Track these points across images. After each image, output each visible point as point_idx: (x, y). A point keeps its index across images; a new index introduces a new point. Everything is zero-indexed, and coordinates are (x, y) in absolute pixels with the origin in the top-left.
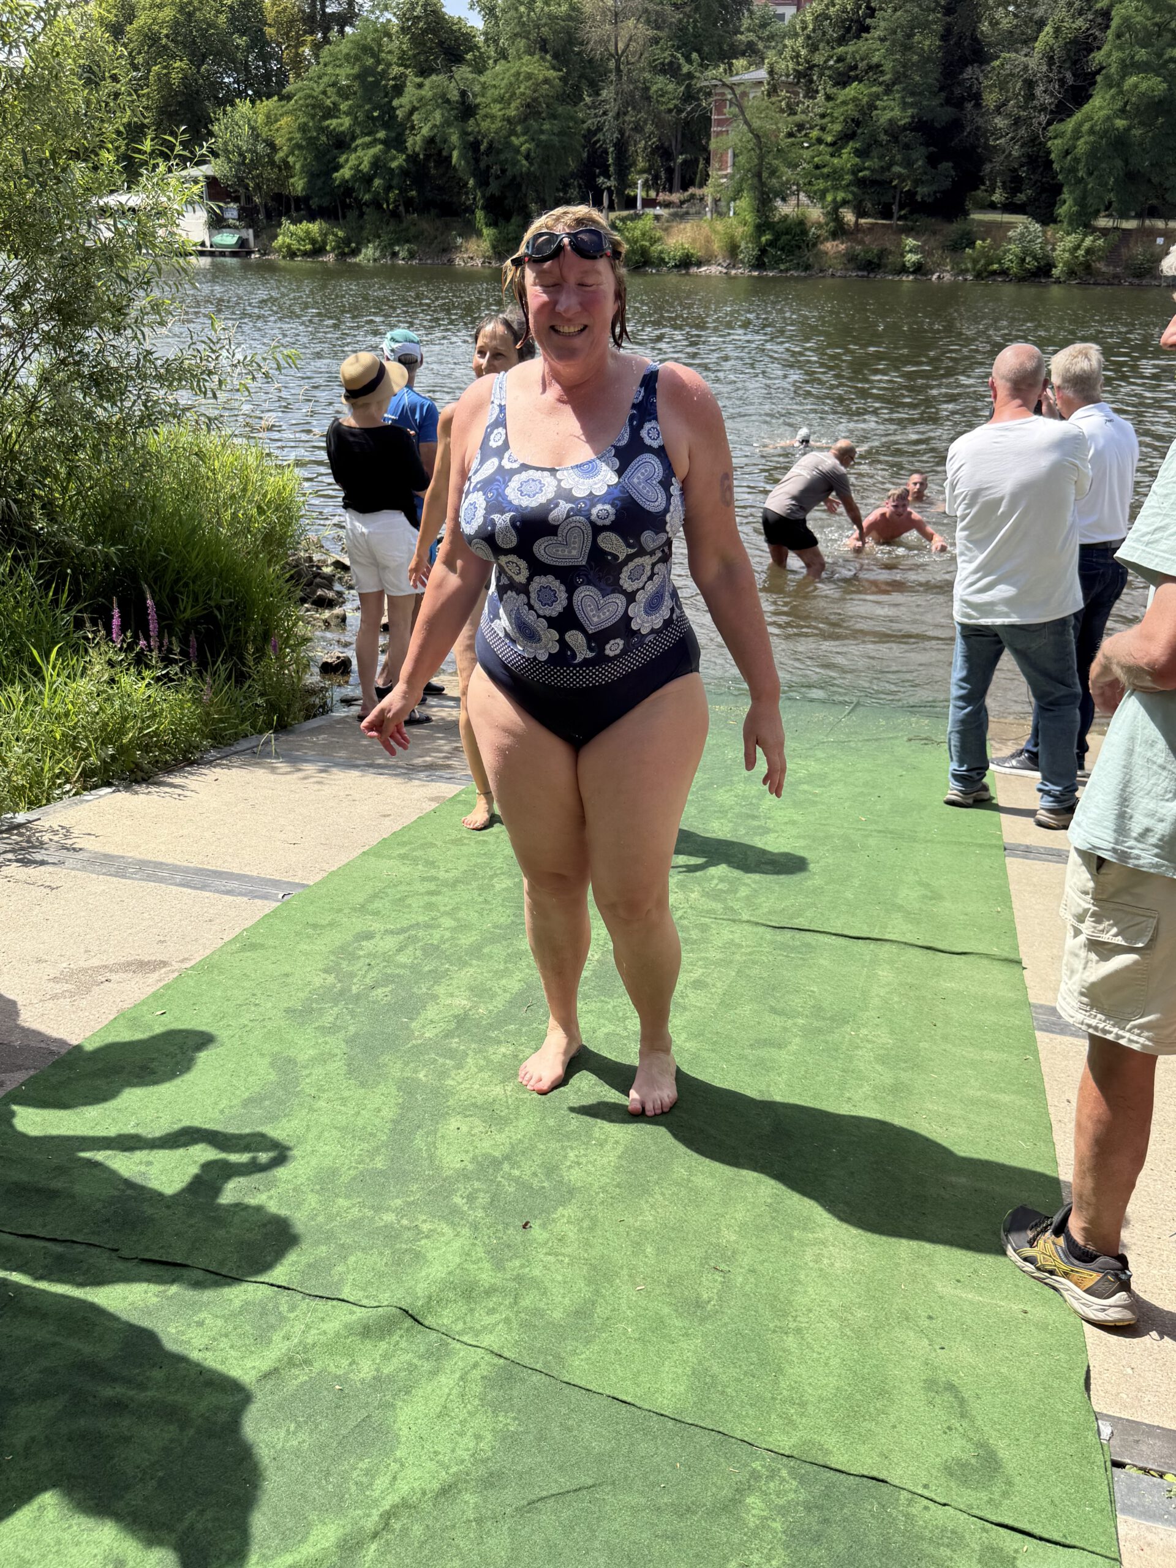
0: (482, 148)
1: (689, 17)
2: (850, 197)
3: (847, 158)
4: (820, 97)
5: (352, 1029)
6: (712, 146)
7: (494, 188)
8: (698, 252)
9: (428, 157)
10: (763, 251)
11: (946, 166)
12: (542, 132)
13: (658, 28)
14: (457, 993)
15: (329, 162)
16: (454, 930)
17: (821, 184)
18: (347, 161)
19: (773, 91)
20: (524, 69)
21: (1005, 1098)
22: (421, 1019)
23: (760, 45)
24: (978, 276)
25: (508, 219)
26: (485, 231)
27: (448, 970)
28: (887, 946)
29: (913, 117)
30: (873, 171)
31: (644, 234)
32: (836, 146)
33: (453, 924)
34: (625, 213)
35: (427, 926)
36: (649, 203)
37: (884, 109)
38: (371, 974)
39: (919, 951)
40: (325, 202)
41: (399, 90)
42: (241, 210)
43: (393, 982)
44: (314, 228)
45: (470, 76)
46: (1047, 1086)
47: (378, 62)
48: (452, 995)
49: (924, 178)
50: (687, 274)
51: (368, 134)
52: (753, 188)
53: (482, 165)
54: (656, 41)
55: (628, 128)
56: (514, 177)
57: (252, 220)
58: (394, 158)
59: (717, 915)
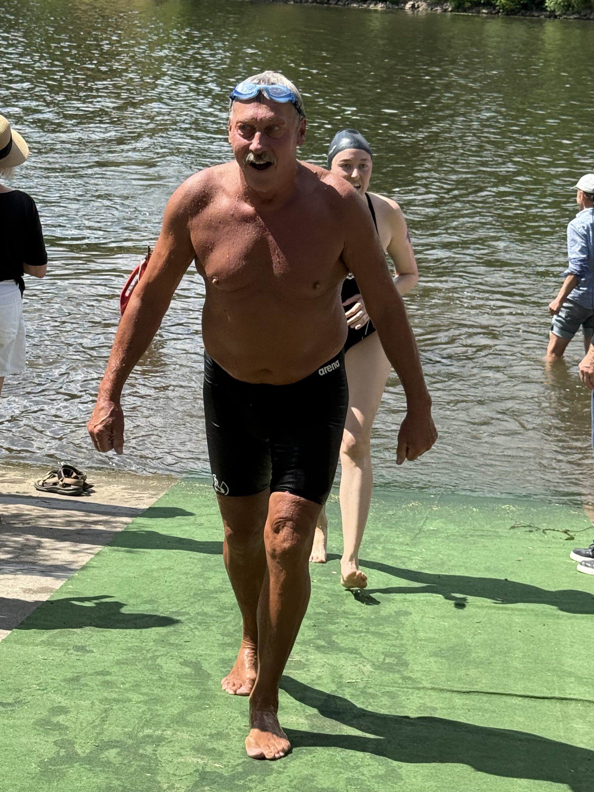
14: (183, 753)
16: (145, 702)
33: (142, 698)
35: (117, 701)
43: (116, 747)
48: (180, 755)
59: (399, 684)
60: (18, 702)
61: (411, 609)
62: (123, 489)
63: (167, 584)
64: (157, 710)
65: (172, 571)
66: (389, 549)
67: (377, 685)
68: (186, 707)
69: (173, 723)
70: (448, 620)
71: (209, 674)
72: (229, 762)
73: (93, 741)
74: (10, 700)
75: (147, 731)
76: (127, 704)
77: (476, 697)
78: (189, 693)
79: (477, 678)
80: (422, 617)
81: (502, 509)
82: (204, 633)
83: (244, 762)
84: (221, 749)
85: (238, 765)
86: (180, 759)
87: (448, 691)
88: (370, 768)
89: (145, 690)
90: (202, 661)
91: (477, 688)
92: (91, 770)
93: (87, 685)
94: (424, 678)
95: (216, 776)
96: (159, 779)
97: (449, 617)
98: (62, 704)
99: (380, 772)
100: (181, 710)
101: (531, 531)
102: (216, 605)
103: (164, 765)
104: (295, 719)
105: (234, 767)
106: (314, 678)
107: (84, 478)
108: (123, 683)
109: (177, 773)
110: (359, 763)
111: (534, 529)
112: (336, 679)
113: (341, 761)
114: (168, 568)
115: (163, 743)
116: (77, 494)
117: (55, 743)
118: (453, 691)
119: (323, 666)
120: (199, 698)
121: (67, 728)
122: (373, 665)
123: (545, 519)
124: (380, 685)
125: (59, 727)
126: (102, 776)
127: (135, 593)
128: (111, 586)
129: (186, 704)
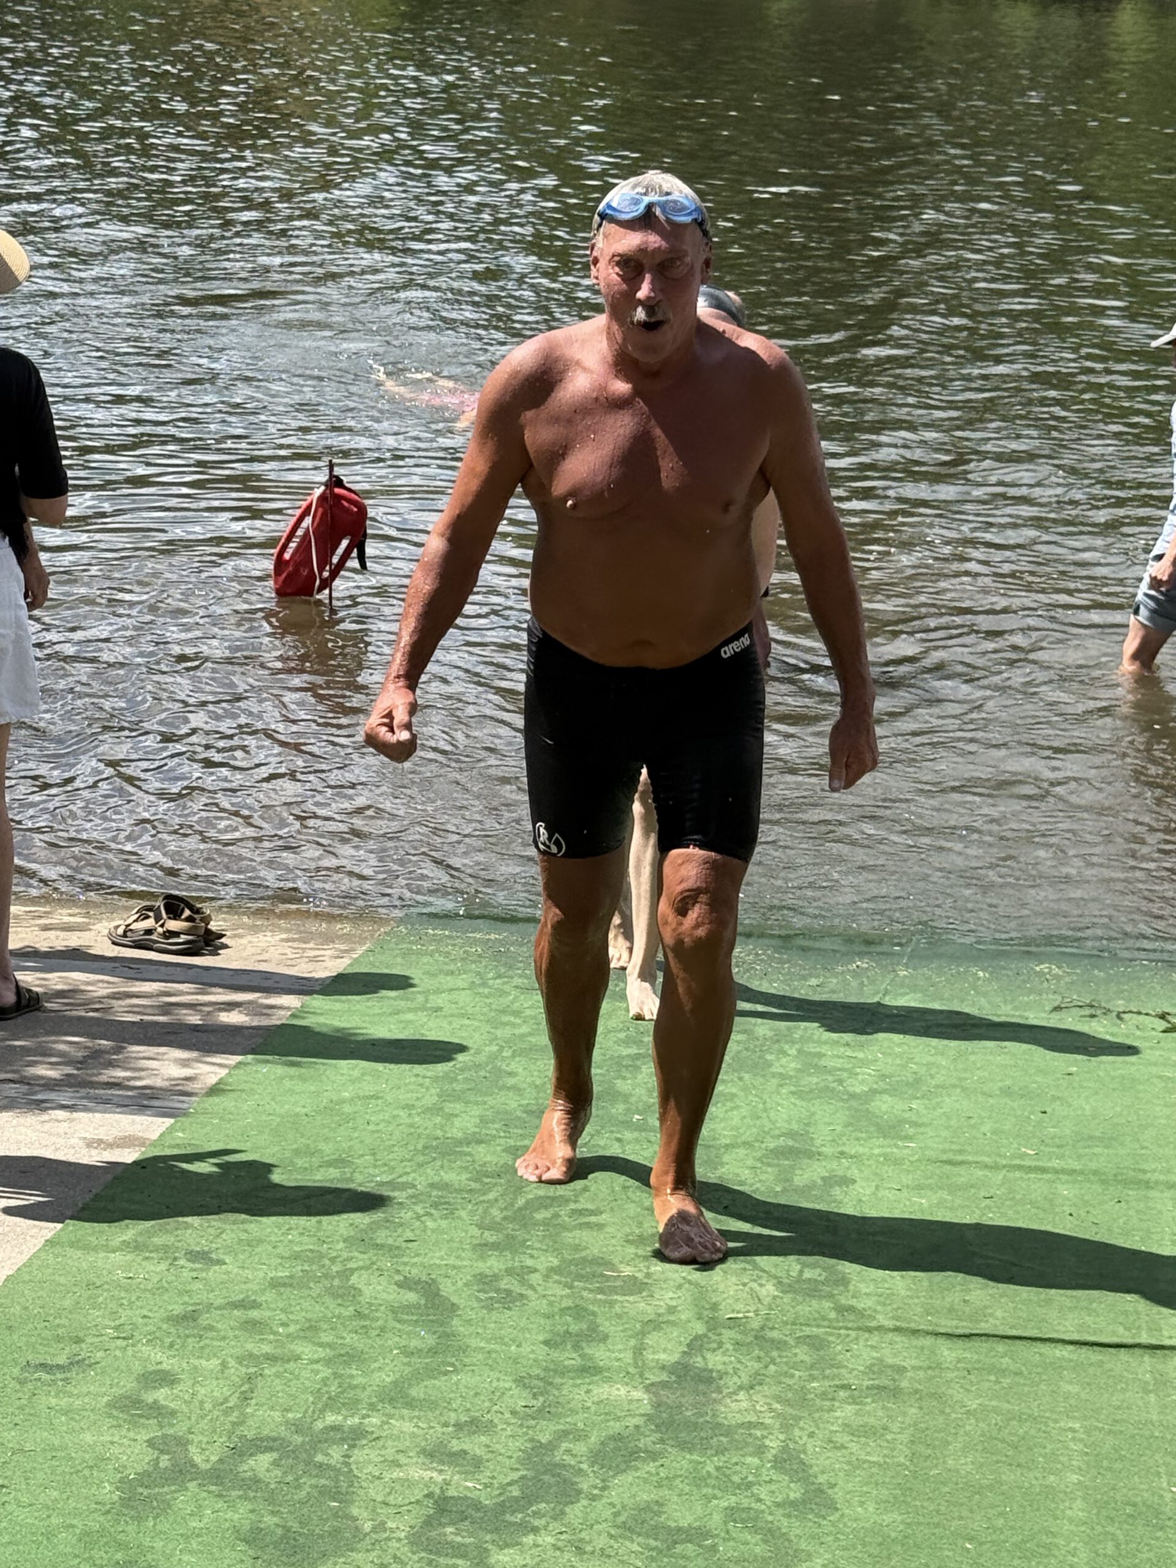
14: (403, 1460)
22: (363, 1503)
43: (271, 1449)
48: (396, 1464)
59: (830, 1320)
60: (76, 1363)
61: (854, 1173)
62: (282, 940)
63: (371, 1127)
64: (352, 1376)
65: (380, 1102)
66: (810, 1053)
67: (786, 1323)
68: (408, 1370)
69: (382, 1401)
70: (929, 1193)
71: (453, 1304)
72: (493, 1478)
73: (224, 1439)
74: (61, 1360)
75: (331, 1418)
76: (291, 1366)
77: (984, 1346)
78: (414, 1343)
79: (986, 1307)
80: (877, 1187)
81: (1036, 973)
82: (444, 1223)
83: (523, 1477)
84: (478, 1452)
85: (509, 1484)
86: (397, 1474)
87: (928, 1333)
88: (773, 1487)
89: (325, 1338)
90: (440, 1280)
91: (984, 1327)
92: (220, 1496)
93: (211, 1328)
94: (879, 1308)
95: (468, 1506)
96: (355, 1512)
97: (930, 1187)
98: (164, 1366)
99: (792, 1496)
100: (398, 1375)
101: (1093, 1016)
102: (466, 1168)
103: (364, 1484)
104: (623, 1392)
105: (503, 1487)
106: (662, 1311)
107: (207, 920)
108: (284, 1325)
109: (391, 1499)
110: (750, 1478)
111: (1099, 1012)
112: (706, 1313)
113: (715, 1473)
114: (372, 1097)
115: (364, 1442)
116: (192, 950)
117: (151, 1443)
118: (937, 1334)
119: (680, 1287)
120: (433, 1351)
121: (173, 1413)
122: (779, 1283)
123: (1122, 991)
124: (794, 1324)
125: (157, 1411)
126: (244, 1508)
127: (308, 1146)
128: (260, 1132)
129: (409, 1364)
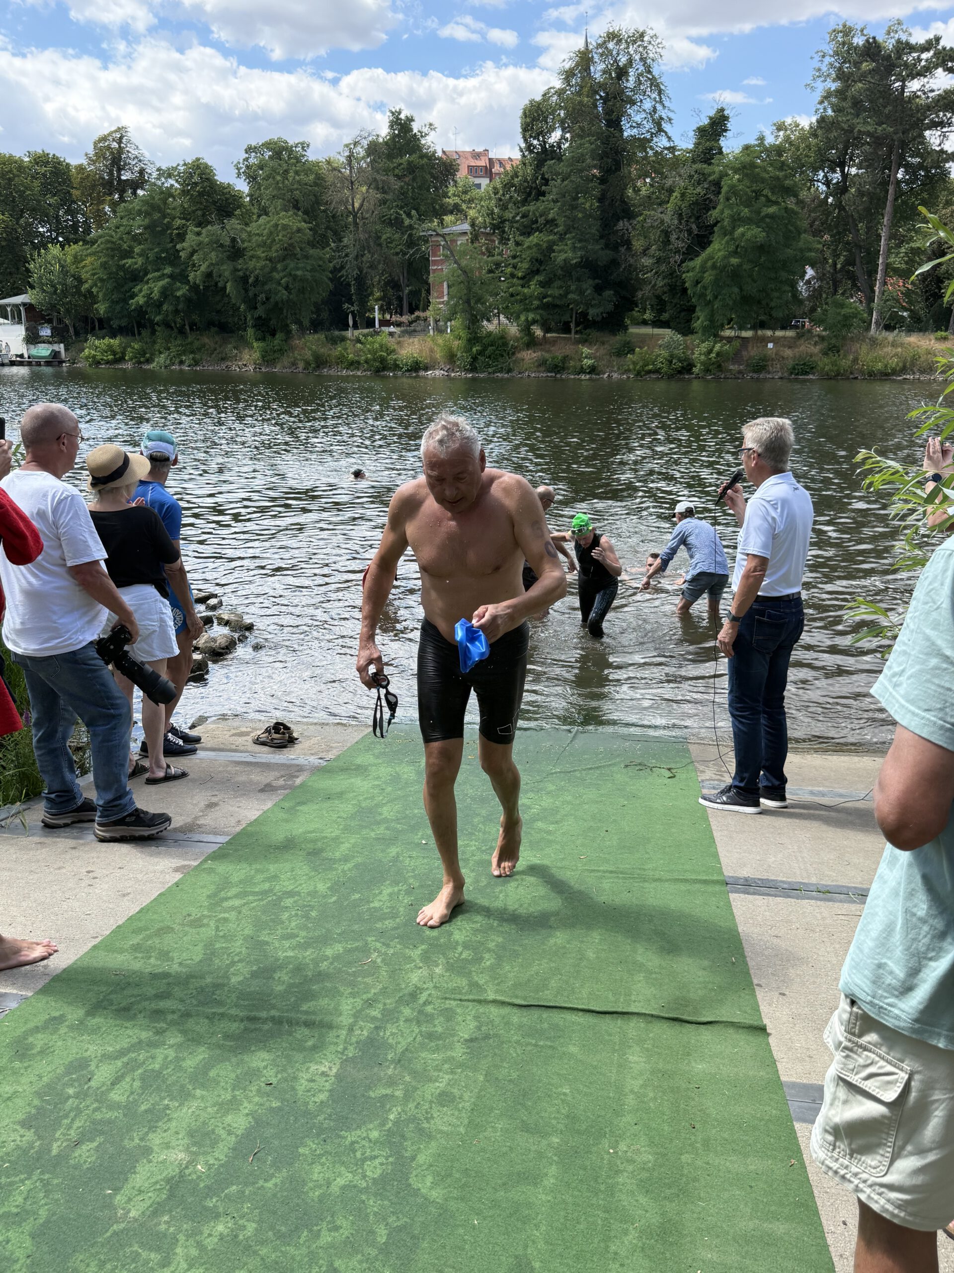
0: (251, 280)
1: (408, 185)
2: (538, 317)
3: (533, 288)
4: (511, 243)
5: (43, 1213)
6: (431, 280)
7: (260, 311)
8: (424, 358)
9: (206, 288)
10: (475, 359)
11: (608, 293)
12: (298, 269)
13: (384, 192)
14: (173, 1142)
15: (126, 292)
17: (517, 307)
18: (141, 291)
19: (475, 238)
20: (281, 221)
21: (780, 1228)
22: (127, 1190)
23: (464, 206)
24: (638, 374)
25: (273, 335)
26: (255, 345)
27: (167, 1107)
28: (634, 1022)
29: (582, 257)
30: (554, 297)
31: (381, 346)
32: (526, 279)
34: (366, 331)
36: (384, 323)
37: (560, 251)
38: (77, 1124)
39: (665, 1025)
40: (124, 323)
41: (182, 237)
42: (53, 329)
43: (102, 1133)
44: (115, 342)
45: (239, 227)
46: (819, 1203)
47: (164, 217)
49: (593, 302)
50: (417, 377)
51: (158, 270)
52: (463, 311)
53: (251, 294)
54: (383, 202)
55: (365, 266)
56: (277, 303)
57: (63, 337)
58: (179, 289)
59: (462, 994)
67: (439, 998)
84: (221, 1132)
87: (510, 1005)
95: (189, 1190)
96: (118, 1199)
101: (640, 770)
107: (290, 733)
111: (643, 768)
118: (515, 1005)
124: (442, 998)
